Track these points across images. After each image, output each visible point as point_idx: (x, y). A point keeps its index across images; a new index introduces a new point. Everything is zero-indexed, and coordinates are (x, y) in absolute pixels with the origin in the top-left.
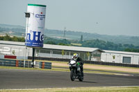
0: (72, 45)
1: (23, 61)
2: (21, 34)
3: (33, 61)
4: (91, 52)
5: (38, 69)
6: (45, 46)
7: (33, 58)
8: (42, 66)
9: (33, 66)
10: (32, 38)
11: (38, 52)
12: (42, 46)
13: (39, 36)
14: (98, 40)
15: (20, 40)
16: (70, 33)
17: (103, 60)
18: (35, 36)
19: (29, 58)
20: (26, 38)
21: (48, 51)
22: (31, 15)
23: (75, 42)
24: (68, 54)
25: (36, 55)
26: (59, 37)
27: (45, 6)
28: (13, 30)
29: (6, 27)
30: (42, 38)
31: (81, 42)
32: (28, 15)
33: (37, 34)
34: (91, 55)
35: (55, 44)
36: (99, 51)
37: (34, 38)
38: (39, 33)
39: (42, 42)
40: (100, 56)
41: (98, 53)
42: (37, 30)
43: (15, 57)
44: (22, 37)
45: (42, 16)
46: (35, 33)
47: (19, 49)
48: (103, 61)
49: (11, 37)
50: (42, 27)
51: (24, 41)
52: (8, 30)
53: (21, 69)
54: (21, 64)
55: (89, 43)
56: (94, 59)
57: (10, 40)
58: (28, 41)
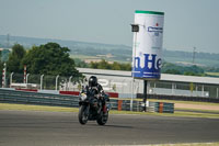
0: (206, 75)
1: (129, 102)
2: (125, 58)
3: (145, 101)
5: (153, 113)
6: (164, 77)
7: (145, 96)
8: (159, 109)
9: (145, 108)
11: (152, 86)
12: (159, 77)
13: (153, 61)
15: (124, 68)
16: (203, 55)
18: (147, 61)
19: (139, 96)
20: (134, 64)
21: (168, 84)
22: (141, 28)
23: (211, 71)
24: (200, 90)
25: (150, 91)
26: (186, 63)
27: (162, 14)
28: (112, 52)
29: (102, 48)
30: (158, 65)
32: (135, 28)
33: (150, 58)
35: (179, 73)
37: (146, 64)
38: (154, 56)
42: (150, 52)
43: (116, 95)
44: (126, 63)
45: (158, 30)
46: (147, 56)
47: (123, 82)
49: (110, 63)
50: (158, 46)
51: (131, 69)
52: (105, 52)
54: (125, 106)
57: (109, 67)
58: (136, 70)
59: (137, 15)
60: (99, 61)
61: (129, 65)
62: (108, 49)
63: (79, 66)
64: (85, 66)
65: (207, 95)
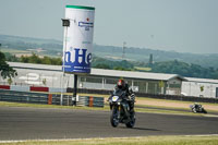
0: (136, 70)
1: (59, 96)
2: (56, 52)
3: (75, 96)
4: (165, 81)
5: (82, 107)
6: (94, 71)
7: (75, 91)
8: (89, 103)
9: (75, 103)
10: (73, 60)
11: (82, 81)
12: (89, 71)
13: (83, 56)
14: (176, 62)
15: (54, 62)
16: (132, 50)
17: (184, 93)
18: (77, 55)
19: (69, 90)
20: (64, 58)
21: (98, 79)
22: (72, 23)
23: (141, 65)
25: (80, 86)
26: (116, 58)
27: (93, 9)
28: (43, 46)
29: (33, 42)
30: (88, 60)
31: (150, 65)
32: (66, 23)
33: (81, 53)
34: (166, 85)
36: (178, 78)
37: (77, 59)
38: (84, 51)
39: (89, 65)
40: (179, 86)
41: (178, 82)
42: (81, 47)
43: (47, 89)
44: (57, 57)
45: (89, 25)
46: (77, 50)
47: (53, 76)
48: (186, 95)
49: (41, 57)
50: (89, 41)
51: (61, 64)
52: (35, 46)
53: (56, 107)
54: (56, 100)
55: (161, 67)
56: (170, 92)
57: (39, 62)
58: (66, 64)
59: (68, 10)
60: (30, 55)
61: (59, 59)
62: (40, 43)
63: (10, 60)
64: (16, 60)
65: (137, 89)
